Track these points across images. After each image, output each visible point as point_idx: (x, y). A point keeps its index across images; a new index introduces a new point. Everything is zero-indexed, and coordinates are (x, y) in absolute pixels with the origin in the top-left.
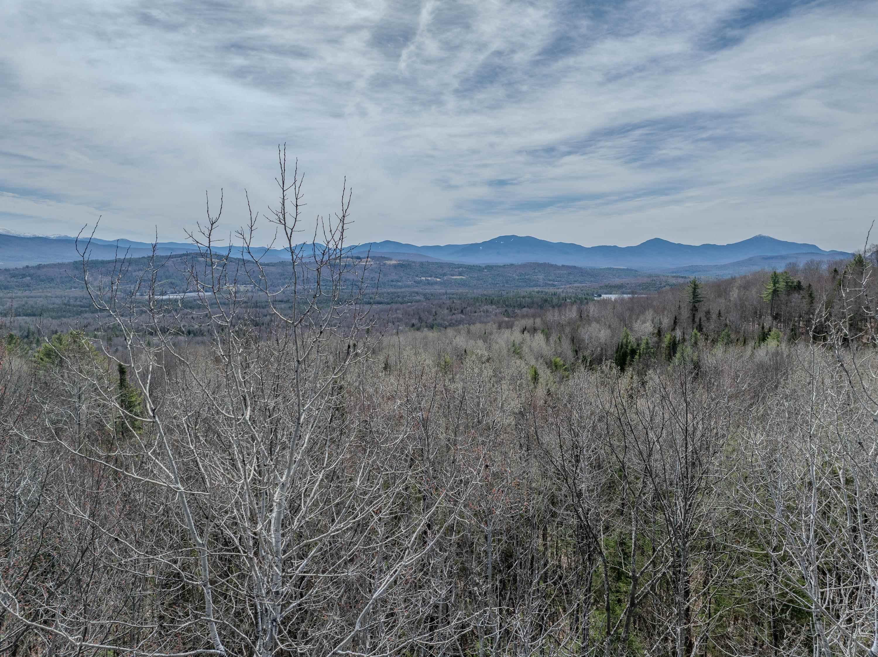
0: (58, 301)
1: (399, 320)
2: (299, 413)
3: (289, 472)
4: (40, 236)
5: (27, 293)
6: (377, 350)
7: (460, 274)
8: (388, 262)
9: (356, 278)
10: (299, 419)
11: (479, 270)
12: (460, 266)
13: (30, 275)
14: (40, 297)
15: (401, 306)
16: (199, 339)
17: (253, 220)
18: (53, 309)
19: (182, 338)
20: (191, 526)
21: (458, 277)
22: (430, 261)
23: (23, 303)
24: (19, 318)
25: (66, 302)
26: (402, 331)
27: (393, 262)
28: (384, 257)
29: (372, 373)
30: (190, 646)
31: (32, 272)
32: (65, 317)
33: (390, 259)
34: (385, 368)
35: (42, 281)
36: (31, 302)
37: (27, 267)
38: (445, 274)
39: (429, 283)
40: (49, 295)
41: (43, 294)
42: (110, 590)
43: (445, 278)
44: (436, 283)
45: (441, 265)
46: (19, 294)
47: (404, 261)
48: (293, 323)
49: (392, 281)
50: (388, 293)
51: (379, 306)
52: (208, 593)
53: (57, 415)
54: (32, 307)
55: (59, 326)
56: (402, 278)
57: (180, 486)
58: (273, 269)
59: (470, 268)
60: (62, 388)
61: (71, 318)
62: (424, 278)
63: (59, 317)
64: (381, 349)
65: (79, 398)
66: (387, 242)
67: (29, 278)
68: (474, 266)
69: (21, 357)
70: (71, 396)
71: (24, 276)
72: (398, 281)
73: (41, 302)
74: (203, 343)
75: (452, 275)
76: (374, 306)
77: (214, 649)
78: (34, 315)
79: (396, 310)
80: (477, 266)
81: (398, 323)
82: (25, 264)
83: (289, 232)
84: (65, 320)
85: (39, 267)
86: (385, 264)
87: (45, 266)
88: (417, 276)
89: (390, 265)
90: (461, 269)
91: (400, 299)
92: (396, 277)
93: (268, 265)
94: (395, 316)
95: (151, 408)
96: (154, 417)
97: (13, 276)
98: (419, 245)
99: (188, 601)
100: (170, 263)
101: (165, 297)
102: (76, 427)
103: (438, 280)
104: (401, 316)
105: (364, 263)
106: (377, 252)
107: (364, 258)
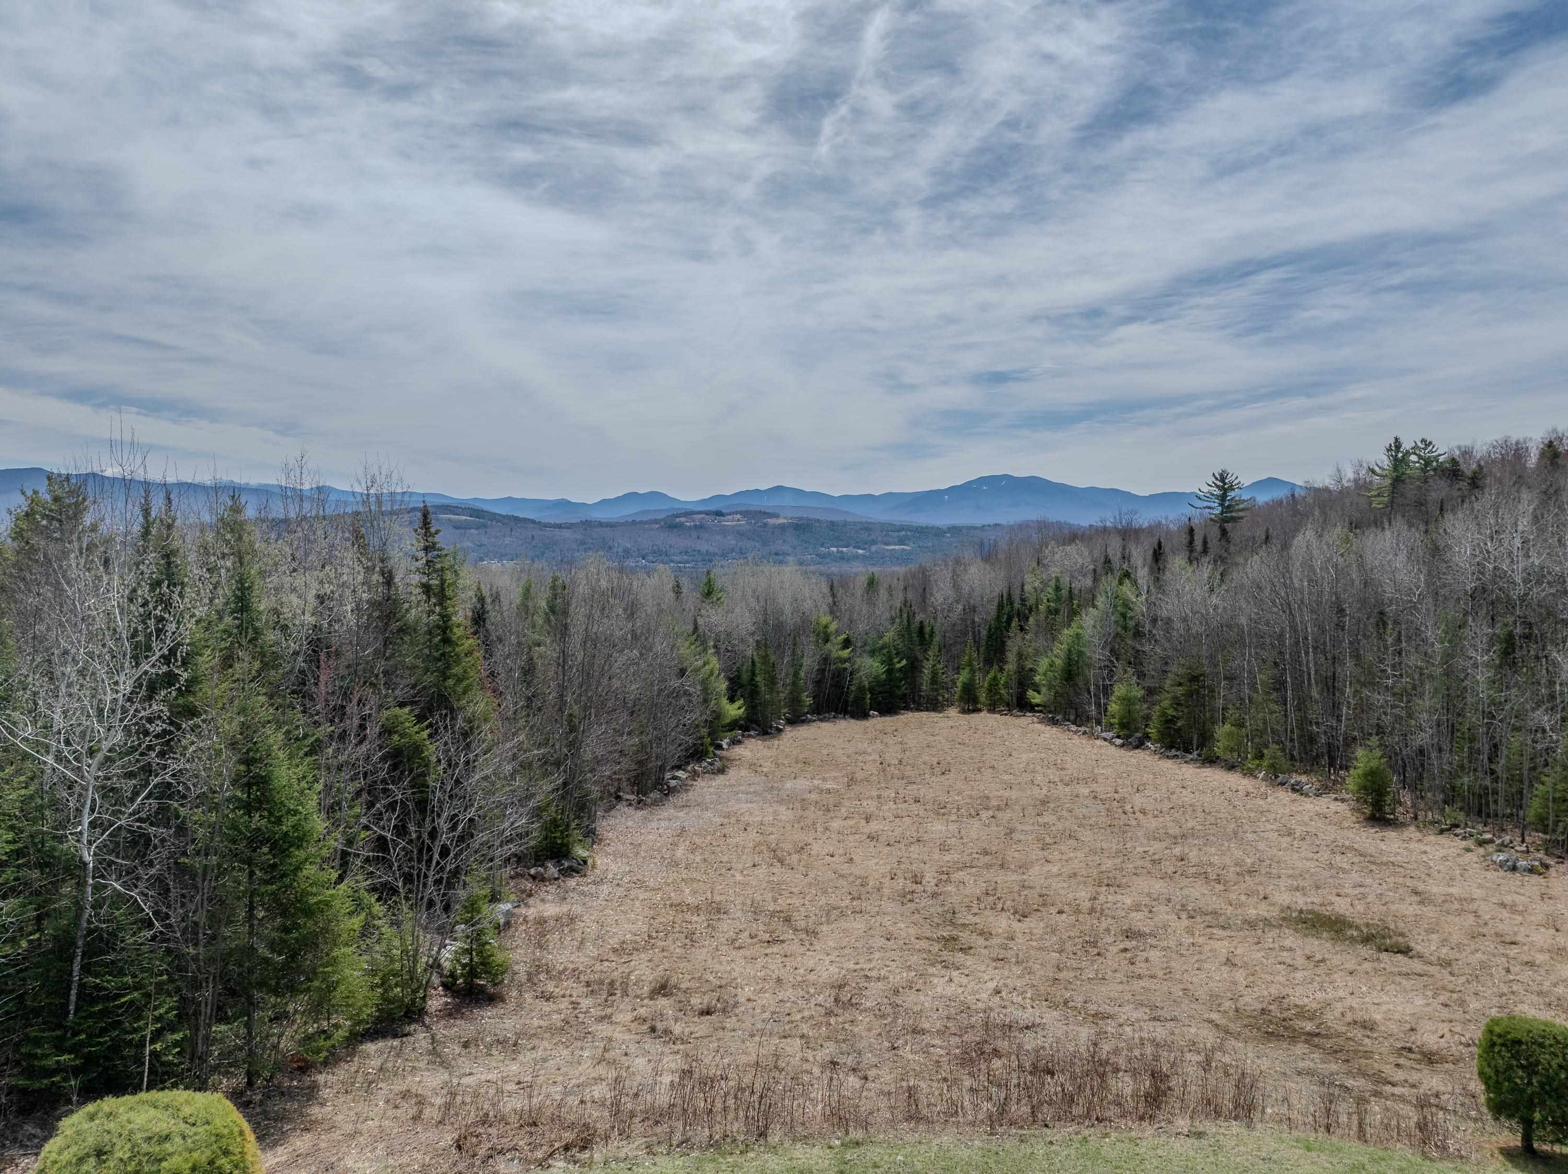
4: (191, 481)
7: (901, 542)
8: (772, 521)
9: (712, 550)
11: (936, 535)
12: (901, 528)
21: (897, 547)
22: (850, 519)
27: (781, 521)
28: (765, 513)
33: (776, 516)
38: (874, 542)
39: (842, 558)
43: (874, 548)
44: (857, 557)
45: (867, 527)
47: (801, 519)
49: (777, 554)
56: (795, 548)
58: (567, 533)
59: (921, 532)
62: (834, 549)
66: (779, 489)
68: (927, 527)
72: (788, 555)
75: (887, 544)
80: (933, 527)
86: (765, 525)
88: (822, 545)
89: (775, 527)
90: (903, 533)
92: (783, 548)
93: (560, 526)
98: (836, 494)
103: (860, 551)
105: (728, 522)
106: (756, 504)
107: (730, 514)
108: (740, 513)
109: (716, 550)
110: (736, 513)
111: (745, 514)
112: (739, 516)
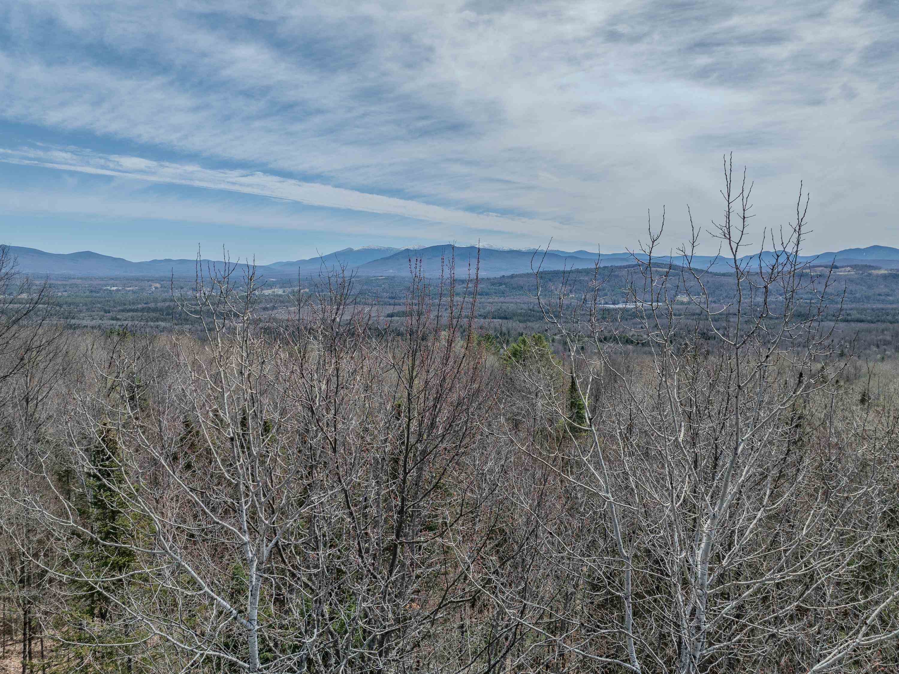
0: (525, 307)
1: (887, 343)
2: (737, 442)
3: (722, 504)
4: (515, 249)
5: (502, 299)
6: (852, 377)
8: (875, 272)
10: (736, 449)
13: (505, 284)
14: (512, 303)
15: (891, 326)
16: (646, 349)
17: (695, 236)
18: (521, 313)
19: (630, 347)
20: (618, 536)
23: (499, 307)
24: (495, 320)
25: (531, 307)
26: (889, 357)
27: (883, 272)
28: (870, 266)
29: (843, 405)
30: (613, 652)
31: (507, 280)
32: (530, 321)
33: (879, 268)
34: (863, 401)
35: (514, 288)
36: (504, 306)
37: (503, 276)
40: (518, 301)
41: (513, 300)
42: (548, 575)
46: (496, 300)
48: (735, 345)
49: (879, 295)
50: (873, 310)
51: (859, 324)
52: (629, 607)
53: (518, 408)
54: (505, 311)
55: (525, 329)
56: (894, 291)
57: (610, 495)
60: (523, 384)
61: (535, 323)
63: (525, 321)
64: (857, 377)
65: (537, 395)
66: (876, 248)
67: (504, 286)
69: (494, 354)
70: (530, 393)
71: (501, 284)
72: (888, 295)
73: (512, 307)
74: (651, 353)
76: (853, 324)
77: (630, 663)
78: (506, 318)
79: (883, 331)
81: (885, 347)
82: (502, 273)
83: (734, 246)
84: (529, 324)
85: (512, 276)
86: (870, 274)
87: (517, 276)
89: (877, 276)
91: (890, 318)
92: (886, 290)
93: (724, 275)
94: (881, 337)
95: (589, 417)
96: (591, 426)
97: (493, 284)
99: (615, 607)
100: (624, 272)
101: (617, 306)
102: (532, 420)
104: (888, 338)
105: (841, 273)
106: (860, 260)
107: (843, 267)
108: (851, 266)
109: (833, 292)
110: (847, 266)
111: (854, 267)
112: (849, 268)
